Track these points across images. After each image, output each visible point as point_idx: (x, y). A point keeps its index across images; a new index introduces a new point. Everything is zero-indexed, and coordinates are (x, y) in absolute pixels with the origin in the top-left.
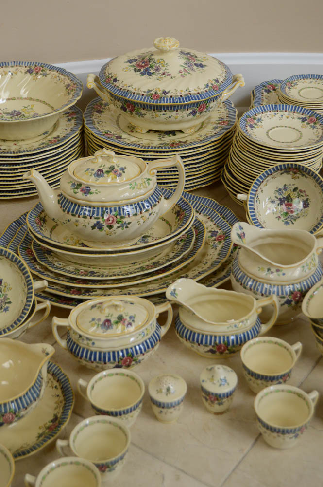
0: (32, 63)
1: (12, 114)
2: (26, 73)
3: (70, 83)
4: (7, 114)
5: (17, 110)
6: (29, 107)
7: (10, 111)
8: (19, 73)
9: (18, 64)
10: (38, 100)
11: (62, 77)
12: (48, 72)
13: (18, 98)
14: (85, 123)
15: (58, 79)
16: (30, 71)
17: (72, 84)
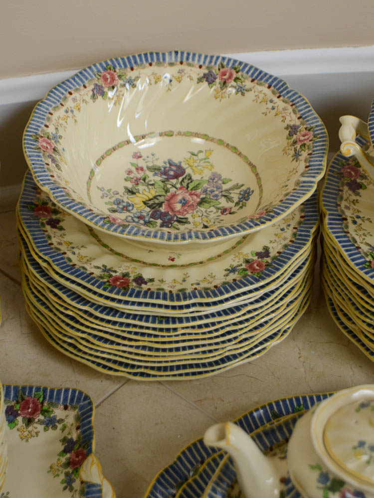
0: (214, 59)
1: (165, 173)
2: (200, 80)
3: (298, 122)
4: (155, 169)
5: (176, 161)
6: (202, 156)
7: (160, 164)
8: (186, 80)
9: (184, 57)
10: (221, 142)
11: (280, 103)
12: (248, 84)
13: (179, 134)
14: (326, 221)
15: (270, 105)
16: (209, 78)
17: (302, 128)
